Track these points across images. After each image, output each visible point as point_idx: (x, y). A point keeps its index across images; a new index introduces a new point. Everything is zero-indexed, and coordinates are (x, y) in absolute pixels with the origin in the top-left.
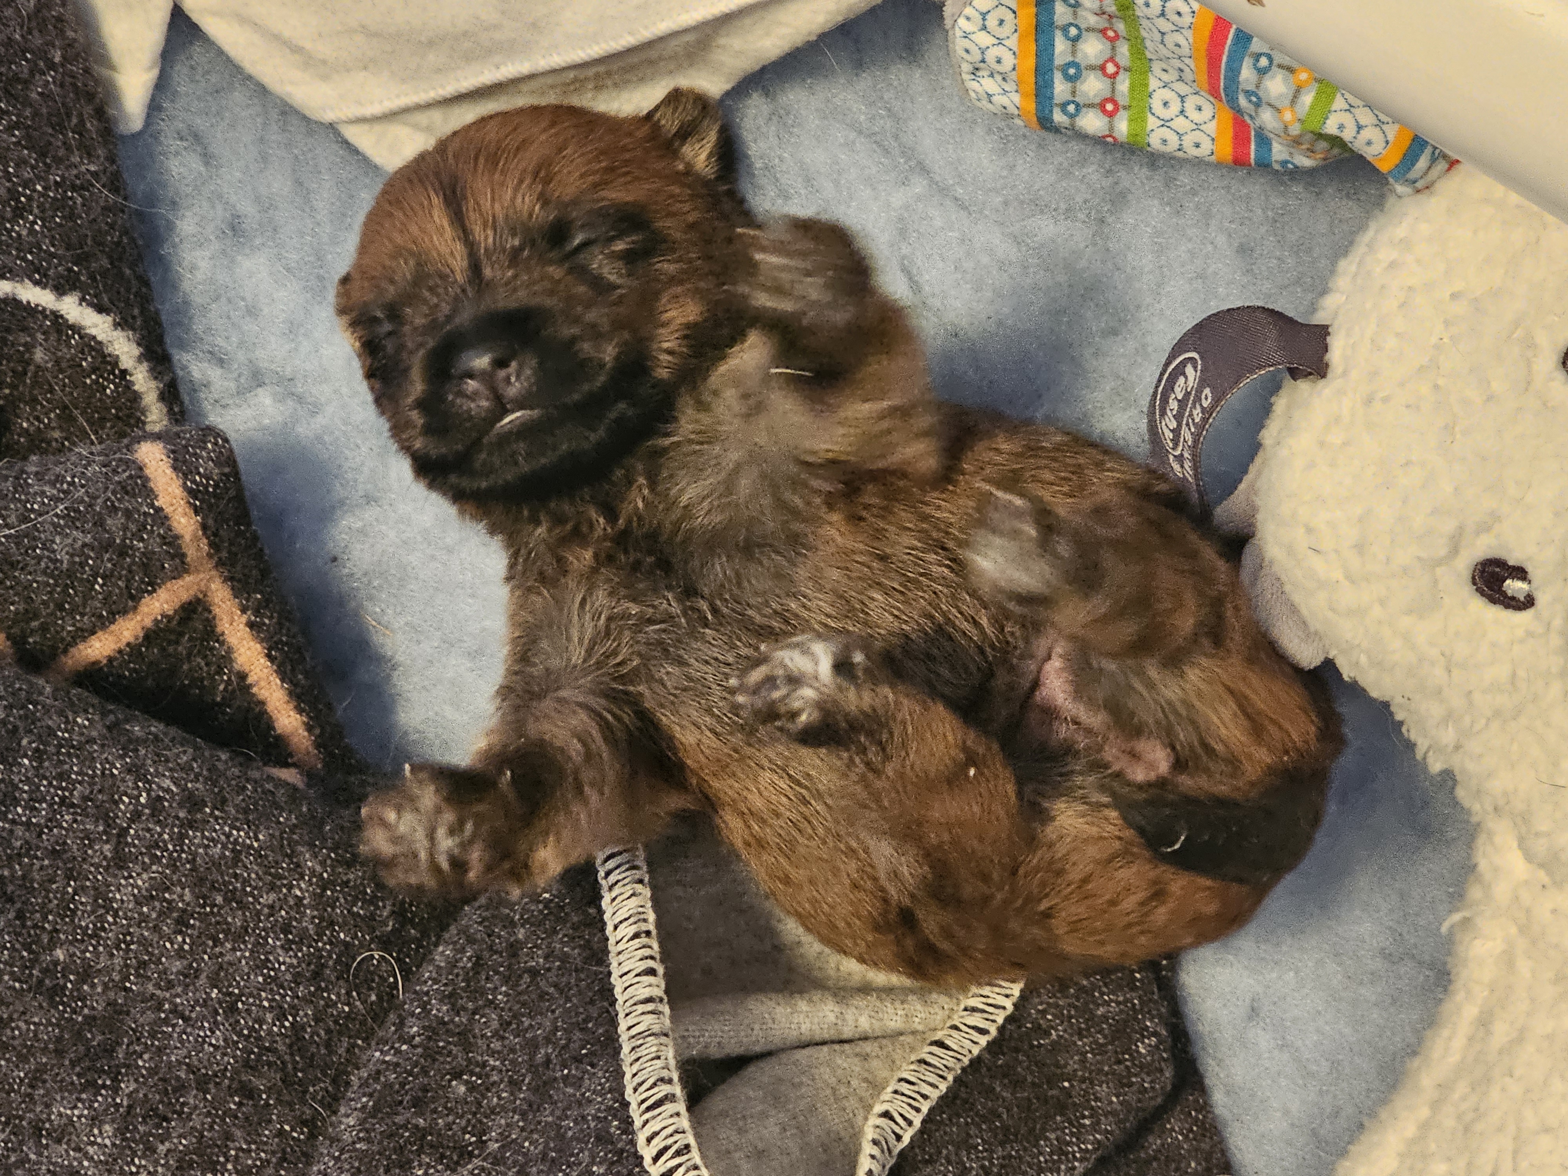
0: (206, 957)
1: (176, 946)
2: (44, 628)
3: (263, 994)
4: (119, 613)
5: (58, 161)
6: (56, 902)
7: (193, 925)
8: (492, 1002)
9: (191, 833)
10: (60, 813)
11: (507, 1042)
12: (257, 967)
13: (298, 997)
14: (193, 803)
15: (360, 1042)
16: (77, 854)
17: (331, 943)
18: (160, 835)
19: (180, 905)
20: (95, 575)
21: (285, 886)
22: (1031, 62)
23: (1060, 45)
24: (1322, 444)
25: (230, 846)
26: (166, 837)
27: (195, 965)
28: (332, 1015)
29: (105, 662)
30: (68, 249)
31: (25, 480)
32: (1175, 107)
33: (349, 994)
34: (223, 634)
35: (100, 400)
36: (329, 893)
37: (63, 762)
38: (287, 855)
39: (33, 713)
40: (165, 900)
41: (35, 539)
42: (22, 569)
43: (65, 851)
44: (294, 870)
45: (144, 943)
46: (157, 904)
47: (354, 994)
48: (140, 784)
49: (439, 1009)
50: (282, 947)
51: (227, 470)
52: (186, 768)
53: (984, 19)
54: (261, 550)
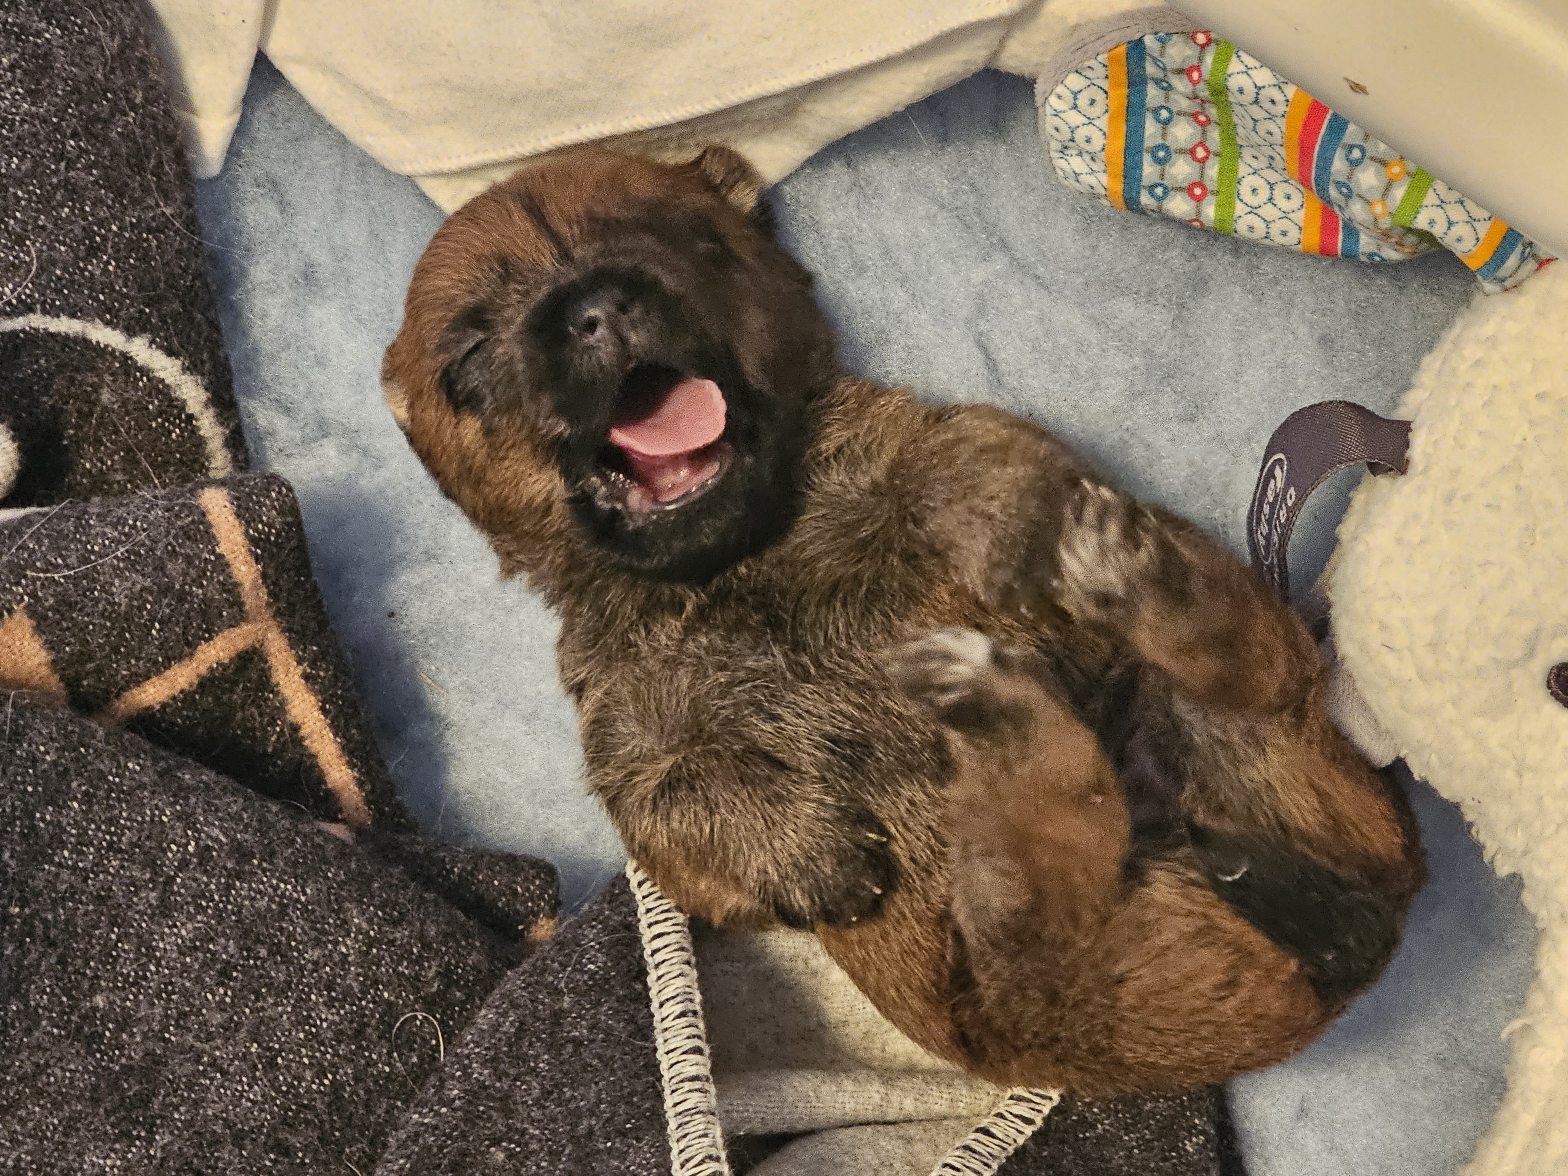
0: (247, 1011)
1: (217, 998)
2: (99, 670)
3: (303, 1051)
4: (174, 658)
5: (134, 202)
6: (98, 948)
7: (236, 978)
8: (534, 1069)
9: (238, 884)
10: (107, 858)
11: (547, 1111)
12: (299, 1023)
13: (339, 1056)
14: (242, 853)
15: (399, 1104)
16: (121, 900)
17: (374, 1002)
18: (207, 885)
19: (224, 956)
20: (152, 620)
21: (330, 942)
22: (1120, 143)
23: (1151, 128)
24: (1399, 541)
25: (277, 899)
26: (213, 887)
27: (235, 1018)
28: (372, 1075)
29: (158, 707)
30: (139, 291)
31: (87, 521)
32: (1264, 194)
33: (389, 1054)
34: (278, 685)
35: (166, 444)
36: (375, 951)
37: (113, 807)
38: (334, 911)
39: (84, 757)
40: (209, 950)
41: (94, 580)
42: (80, 610)
43: (109, 897)
44: (340, 926)
45: (185, 993)
46: (200, 955)
47: (395, 1054)
48: (190, 833)
49: (480, 1073)
50: (325, 1004)
51: (290, 519)
52: (237, 818)
53: (1075, 98)
54: (320, 602)
